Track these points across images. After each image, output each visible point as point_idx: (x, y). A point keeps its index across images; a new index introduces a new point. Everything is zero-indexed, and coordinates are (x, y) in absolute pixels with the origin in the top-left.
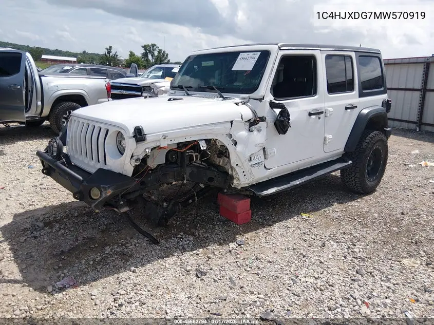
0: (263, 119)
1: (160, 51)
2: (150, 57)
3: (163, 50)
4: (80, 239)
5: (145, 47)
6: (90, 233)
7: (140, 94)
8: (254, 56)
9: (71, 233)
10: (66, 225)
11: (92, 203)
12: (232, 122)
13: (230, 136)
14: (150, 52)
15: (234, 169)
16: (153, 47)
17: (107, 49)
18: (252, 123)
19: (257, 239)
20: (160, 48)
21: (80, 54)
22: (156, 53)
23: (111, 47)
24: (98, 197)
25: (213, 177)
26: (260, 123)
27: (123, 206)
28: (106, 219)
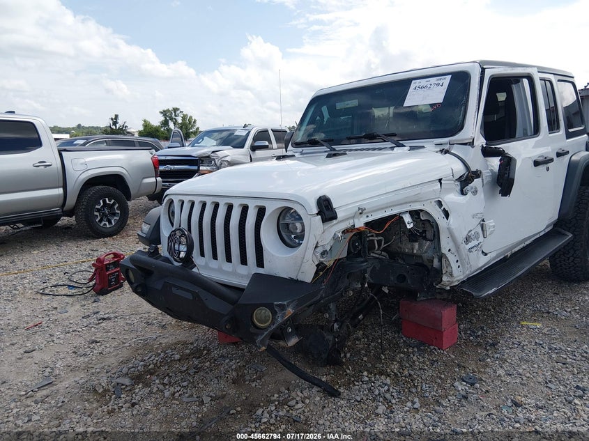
0: (477, 174)
1: (184, 118)
2: (171, 125)
3: (189, 115)
4: (206, 400)
5: (164, 113)
6: (215, 387)
7: (196, 168)
8: (441, 82)
9: (185, 391)
10: (170, 377)
11: (257, 335)
12: (440, 180)
13: (440, 203)
14: (171, 119)
15: (446, 258)
16: (175, 112)
17: (112, 119)
18: (466, 181)
19: (488, 370)
20: (185, 113)
21: (73, 128)
22: (180, 120)
23: (117, 116)
24: (268, 324)
25: (405, 274)
26: (475, 180)
27: (290, 335)
28: (231, 360)
